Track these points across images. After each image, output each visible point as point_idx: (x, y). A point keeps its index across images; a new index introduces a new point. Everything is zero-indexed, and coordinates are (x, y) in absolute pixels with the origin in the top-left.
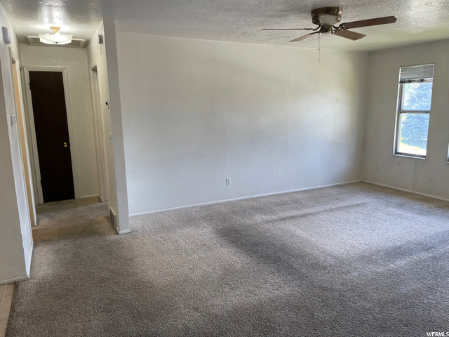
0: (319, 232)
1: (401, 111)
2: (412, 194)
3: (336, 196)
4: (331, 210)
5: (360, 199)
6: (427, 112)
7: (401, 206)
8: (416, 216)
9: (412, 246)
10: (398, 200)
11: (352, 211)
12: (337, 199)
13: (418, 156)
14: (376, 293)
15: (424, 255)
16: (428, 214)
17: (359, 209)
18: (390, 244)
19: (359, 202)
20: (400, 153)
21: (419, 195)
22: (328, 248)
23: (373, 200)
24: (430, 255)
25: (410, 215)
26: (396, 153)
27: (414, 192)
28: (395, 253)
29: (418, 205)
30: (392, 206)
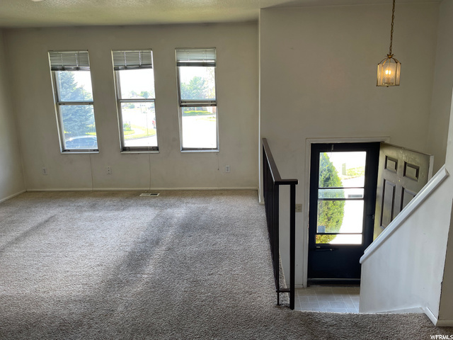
0: (26, 276)
1: (59, 103)
2: (93, 191)
3: (9, 219)
4: (18, 240)
5: (42, 213)
6: (90, 103)
7: (93, 207)
8: (116, 213)
9: (142, 246)
10: (84, 202)
11: (45, 231)
12: (12, 222)
13: (91, 150)
14: (160, 318)
15: (159, 252)
16: (125, 207)
17: (52, 226)
18: (121, 254)
19: (45, 217)
20: (69, 151)
21: (101, 191)
22: (58, 293)
23: (59, 209)
24: (164, 248)
25: (110, 214)
26: (64, 151)
27: (95, 189)
28: (135, 261)
29: (108, 202)
30: (85, 211)
